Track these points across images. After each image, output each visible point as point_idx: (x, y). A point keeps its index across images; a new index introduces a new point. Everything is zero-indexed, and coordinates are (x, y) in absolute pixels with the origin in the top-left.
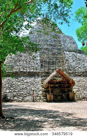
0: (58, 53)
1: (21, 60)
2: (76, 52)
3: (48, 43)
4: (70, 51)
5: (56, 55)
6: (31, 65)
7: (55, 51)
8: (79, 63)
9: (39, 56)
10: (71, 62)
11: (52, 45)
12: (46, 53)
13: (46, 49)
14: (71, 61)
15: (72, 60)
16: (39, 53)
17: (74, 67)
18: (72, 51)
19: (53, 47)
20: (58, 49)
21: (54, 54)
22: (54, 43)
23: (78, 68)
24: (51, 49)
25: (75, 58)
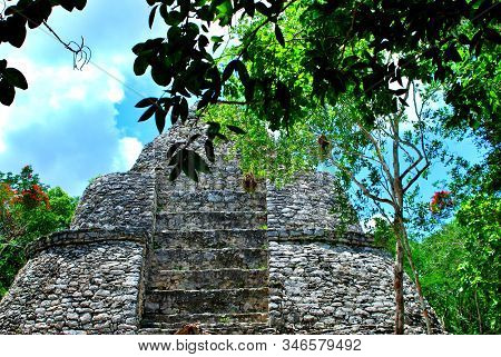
0: (247, 252)
1: (51, 292)
2: (333, 244)
3: (206, 208)
4: (301, 242)
5: (240, 262)
6: (92, 314)
7: (235, 243)
8: (339, 295)
9: (135, 268)
10: (297, 291)
11: (221, 218)
12: (187, 256)
13: (192, 238)
14: (295, 285)
15: (305, 285)
16: (136, 257)
17: (308, 317)
18: (313, 241)
19: (230, 225)
20: (248, 235)
21: (225, 260)
22: (232, 206)
23: (332, 320)
24: (217, 236)
25: (321, 272)
